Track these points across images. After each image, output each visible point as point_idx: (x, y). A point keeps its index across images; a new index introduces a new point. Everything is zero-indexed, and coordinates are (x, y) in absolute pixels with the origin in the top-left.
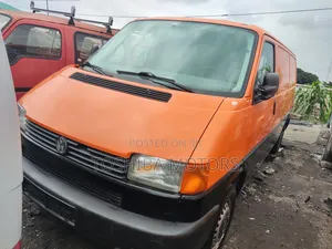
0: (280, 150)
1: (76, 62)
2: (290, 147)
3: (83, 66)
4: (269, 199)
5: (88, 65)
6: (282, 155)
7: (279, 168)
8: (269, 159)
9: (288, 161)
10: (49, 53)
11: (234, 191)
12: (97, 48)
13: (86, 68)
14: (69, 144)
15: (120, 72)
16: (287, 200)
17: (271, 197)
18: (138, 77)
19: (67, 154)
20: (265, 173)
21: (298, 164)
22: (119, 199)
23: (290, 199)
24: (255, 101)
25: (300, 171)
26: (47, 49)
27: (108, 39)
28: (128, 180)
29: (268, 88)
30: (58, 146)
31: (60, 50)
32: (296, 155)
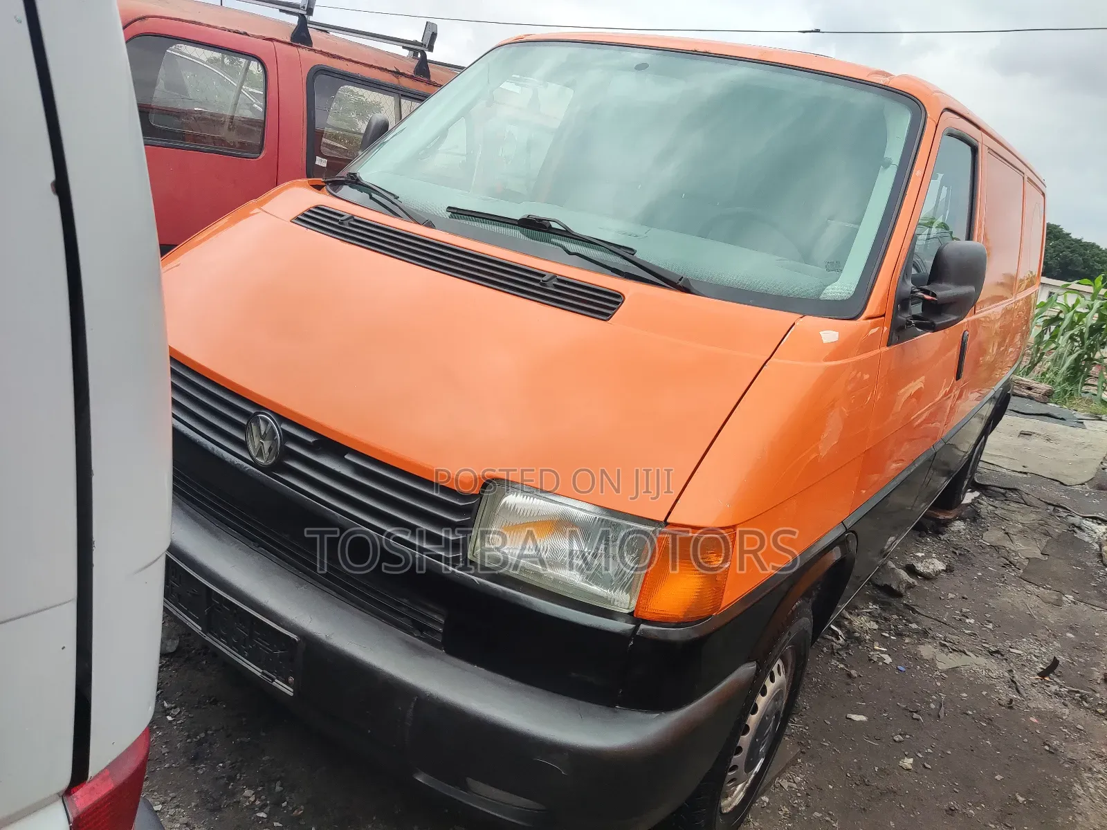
0: (969, 498)
1: (311, 171)
2: (1004, 492)
3: (336, 185)
4: (917, 659)
5: (355, 182)
6: (974, 516)
7: (959, 558)
8: (930, 527)
9: (992, 536)
10: (223, 133)
11: (806, 622)
12: (382, 130)
13: (346, 191)
14: (287, 436)
15: (456, 212)
16: (976, 663)
17: (926, 650)
18: (516, 233)
19: (279, 466)
20: (911, 570)
21: (1025, 549)
22: (438, 620)
23: (991, 663)
24: (899, 332)
25: (1032, 573)
27: (421, 98)
29: (946, 291)
30: (254, 443)
31: (262, 125)
32: (1022, 518)
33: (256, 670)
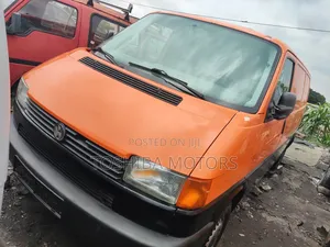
0: (279, 167)
1: (89, 45)
2: (290, 166)
3: (95, 51)
4: (261, 217)
5: (100, 50)
6: (280, 173)
7: (276, 186)
8: (269, 175)
9: (286, 180)
10: (64, 30)
12: (112, 35)
13: (97, 53)
14: (67, 132)
15: (131, 64)
16: (279, 220)
17: (264, 215)
18: (150, 73)
19: (63, 142)
20: (261, 188)
21: (295, 185)
22: (110, 199)
23: (283, 220)
24: (268, 119)
25: (297, 193)
26: (62, 26)
27: (125, 27)
28: (123, 182)
31: (75, 29)
32: (294, 175)
33: (50, 208)
